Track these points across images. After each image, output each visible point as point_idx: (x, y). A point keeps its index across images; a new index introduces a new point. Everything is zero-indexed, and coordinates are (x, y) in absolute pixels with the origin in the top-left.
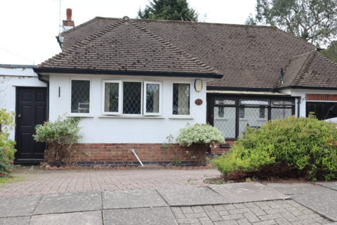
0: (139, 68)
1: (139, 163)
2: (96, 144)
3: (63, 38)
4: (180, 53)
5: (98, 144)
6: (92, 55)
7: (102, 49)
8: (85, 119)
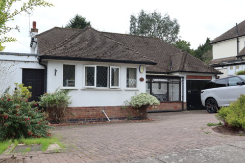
0: (107, 57)
1: (107, 119)
2: (79, 108)
3: (37, 39)
4: (128, 49)
5: (81, 108)
6: (75, 48)
7: (80, 45)
8: (73, 91)
